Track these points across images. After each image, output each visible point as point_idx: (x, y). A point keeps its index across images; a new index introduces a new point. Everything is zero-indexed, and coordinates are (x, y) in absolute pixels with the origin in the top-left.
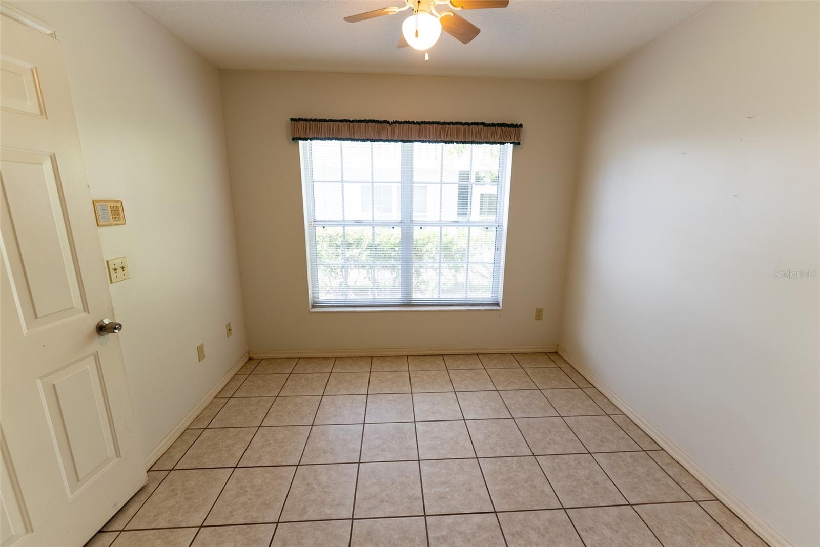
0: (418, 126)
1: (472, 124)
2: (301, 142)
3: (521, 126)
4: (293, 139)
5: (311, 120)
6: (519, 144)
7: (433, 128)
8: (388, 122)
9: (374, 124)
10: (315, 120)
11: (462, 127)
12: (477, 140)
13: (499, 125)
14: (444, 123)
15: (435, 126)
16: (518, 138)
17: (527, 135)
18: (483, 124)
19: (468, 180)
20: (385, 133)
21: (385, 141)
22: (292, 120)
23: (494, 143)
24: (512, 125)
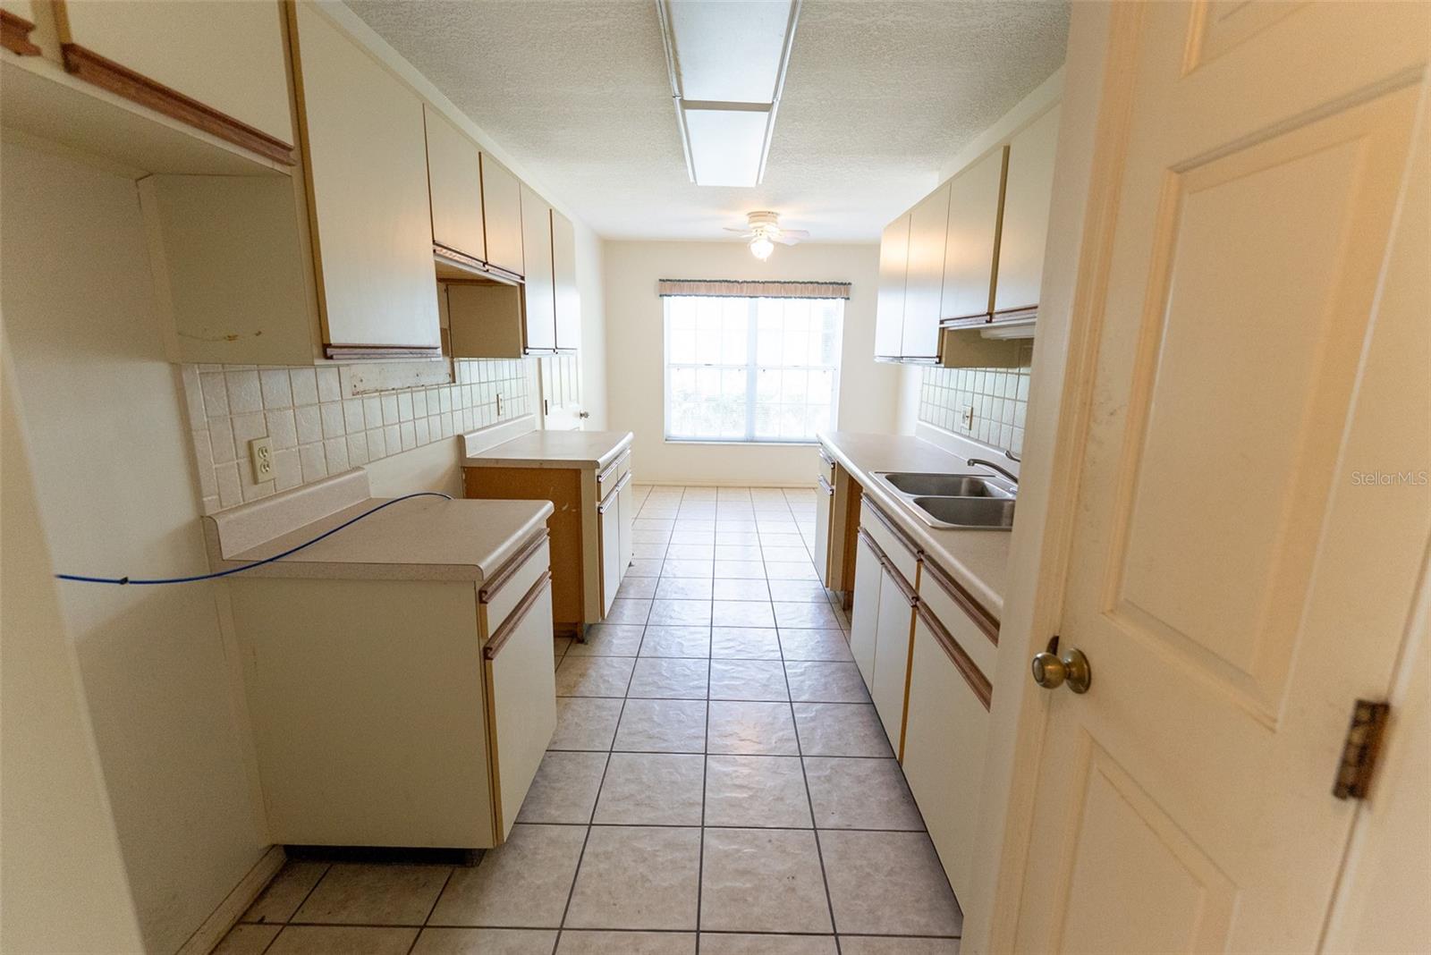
0: (762, 285)
1: (807, 283)
2: (665, 297)
3: (850, 284)
4: (661, 296)
5: (676, 281)
6: (848, 299)
8: (738, 282)
9: (726, 283)
10: (679, 281)
11: (799, 285)
12: (812, 296)
13: (831, 283)
14: (784, 282)
15: (776, 284)
16: (848, 294)
17: (855, 292)
18: (818, 283)
20: (735, 289)
21: (734, 296)
22: (660, 280)
23: (827, 298)
24: (842, 284)
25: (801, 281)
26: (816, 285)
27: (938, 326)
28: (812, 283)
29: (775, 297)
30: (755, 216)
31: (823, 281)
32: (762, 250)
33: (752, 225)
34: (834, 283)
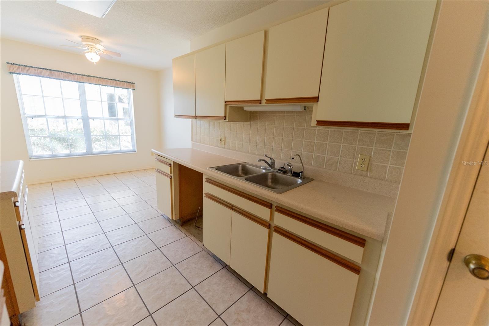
0: (87, 77)
1: (113, 80)
2: (14, 74)
3: (134, 83)
4: (10, 73)
6: (134, 90)
7: (95, 78)
8: (71, 73)
9: (62, 73)
11: (109, 80)
14: (100, 78)
16: (134, 87)
17: (138, 87)
19: (114, 100)
21: (70, 81)
22: (8, 63)
23: (124, 88)
24: (131, 83)
25: (109, 79)
26: (118, 81)
27: (224, 104)
28: (116, 80)
29: (95, 84)
30: (85, 38)
31: (121, 80)
32: (93, 57)
33: (84, 43)
34: (127, 82)
